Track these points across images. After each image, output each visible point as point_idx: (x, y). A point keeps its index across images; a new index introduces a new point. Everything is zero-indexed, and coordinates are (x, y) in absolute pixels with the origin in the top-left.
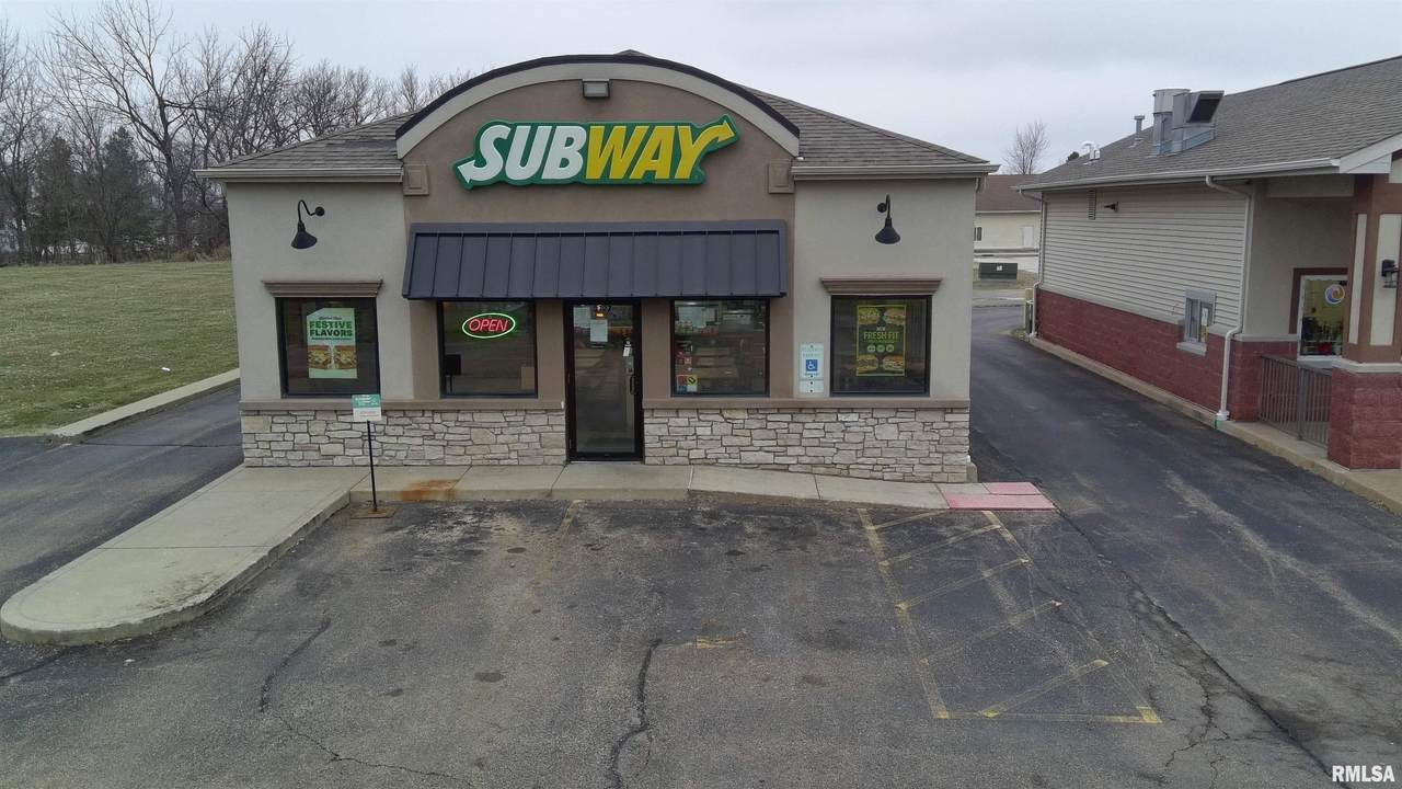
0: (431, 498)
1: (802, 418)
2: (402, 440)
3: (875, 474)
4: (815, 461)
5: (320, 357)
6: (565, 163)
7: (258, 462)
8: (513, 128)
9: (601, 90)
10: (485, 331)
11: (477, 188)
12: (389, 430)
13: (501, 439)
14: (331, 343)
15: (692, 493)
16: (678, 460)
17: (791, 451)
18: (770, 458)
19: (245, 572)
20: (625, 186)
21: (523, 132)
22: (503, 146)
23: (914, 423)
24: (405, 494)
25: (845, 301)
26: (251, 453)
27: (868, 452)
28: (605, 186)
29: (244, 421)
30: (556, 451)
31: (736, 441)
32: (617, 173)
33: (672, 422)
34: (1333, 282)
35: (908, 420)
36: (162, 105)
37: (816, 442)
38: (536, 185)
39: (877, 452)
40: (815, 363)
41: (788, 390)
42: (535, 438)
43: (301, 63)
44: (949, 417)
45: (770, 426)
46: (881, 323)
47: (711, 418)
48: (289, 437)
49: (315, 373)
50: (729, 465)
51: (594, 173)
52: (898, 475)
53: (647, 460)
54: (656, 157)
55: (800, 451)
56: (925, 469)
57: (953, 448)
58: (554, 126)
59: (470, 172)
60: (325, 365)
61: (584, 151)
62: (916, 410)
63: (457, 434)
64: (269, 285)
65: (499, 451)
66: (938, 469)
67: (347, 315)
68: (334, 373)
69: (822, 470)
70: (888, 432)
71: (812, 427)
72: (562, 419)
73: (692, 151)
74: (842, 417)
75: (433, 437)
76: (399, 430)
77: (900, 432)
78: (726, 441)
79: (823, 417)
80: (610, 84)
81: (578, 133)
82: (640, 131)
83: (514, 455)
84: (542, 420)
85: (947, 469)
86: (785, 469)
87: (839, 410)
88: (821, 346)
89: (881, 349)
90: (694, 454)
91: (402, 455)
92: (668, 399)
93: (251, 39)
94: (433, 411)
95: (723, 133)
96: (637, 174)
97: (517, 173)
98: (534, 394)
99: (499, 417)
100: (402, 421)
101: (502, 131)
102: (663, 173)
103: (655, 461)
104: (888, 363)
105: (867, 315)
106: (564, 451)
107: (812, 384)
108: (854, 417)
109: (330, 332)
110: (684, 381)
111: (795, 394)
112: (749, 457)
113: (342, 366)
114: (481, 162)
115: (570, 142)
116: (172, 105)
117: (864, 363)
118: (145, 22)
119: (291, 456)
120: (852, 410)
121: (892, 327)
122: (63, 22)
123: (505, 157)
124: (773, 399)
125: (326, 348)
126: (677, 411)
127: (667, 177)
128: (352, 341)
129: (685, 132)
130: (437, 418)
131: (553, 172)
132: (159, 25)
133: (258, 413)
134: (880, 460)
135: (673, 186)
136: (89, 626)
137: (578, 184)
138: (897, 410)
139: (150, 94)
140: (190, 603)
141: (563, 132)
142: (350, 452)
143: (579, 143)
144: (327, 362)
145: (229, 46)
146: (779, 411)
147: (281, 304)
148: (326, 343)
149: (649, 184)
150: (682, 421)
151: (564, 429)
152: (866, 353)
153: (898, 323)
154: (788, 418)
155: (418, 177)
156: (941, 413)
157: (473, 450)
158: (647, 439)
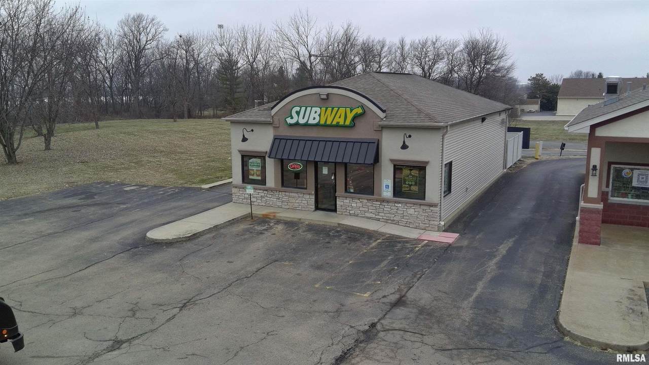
0: (270, 217)
1: (384, 204)
2: (271, 199)
3: (407, 225)
4: (388, 218)
5: (252, 173)
6: (314, 119)
7: (236, 201)
8: (301, 108)
9: (325, 97)
10: (294, 168)
11: (291, 125)
12: (268, 195)
13: (297, 201)
14: (255, 169)
15: (339, 224)
16: (346, 213)
17: (380, 214)
18: (374, 216)
19: (204, 231)
20: (331, 126)
21: (303, 109)
22: (298, 113)
23: (420, 209)
24: (263, 215)
25: (398, 167)
26: (234, 198)
27: (405, 217)
28: (325, 126)
29: (233, 189)
30: (311, 207)
31: (364, 209)
32: (329, 122)
33: (345, 201)
34: (627, 168)
35: (417, 208)
36: (310, 56)
37: (388, 212)
38: (306, 125)
39: (407, 218)
40: (388, 186)
41: (380, 195)
42: (306, 202)
43: (361, 37)
44: (431, 208)
45: (374, 205)
46: (411, 174)
47: (356, 201)
48: (243, 195)
49: (251, 177)
50: (361, 217)
51: (322, 122)
52: (413, 226)
53: (338, 212)
54: (340, 118)
55: (383, 214)
56: (422, 225)
57: (432, 219)
58: (312, 107)
59: (289, 121)
60: (253, 175)
61: (320, 115)
62: (420, 205)
63: (285, 199)
64: (240, 151)
65: (296, 205)
66: (428, 226)
67: (259, 161)
68: (255, 177)
69: (390, 221)
70: (411, 211)
71: (387, 207)
72: (314, 197)
73: (350, 116)
74: (396, 205)
75: (279, 199)
76: (270, 196)
77: (415, 212)
78: (361, 209)
79: (390, 204)
80: (328, 95)
81: (318, 109)
82: (336, 109)
83: (300, 207)
84: (308, 196)
85: (430, 226)
86: (378, 220)
87: (395, 202)
88: (390, 181)
89: (410, 183)
90: (351, 212)
91: (271, 203)
92: (343, 193)
93: (346, 27)
94: (279, 191)
95: (359, 111)
96: (334, 123)
97: (302, 121)
98: (306, 189)
99: (296, 195)
100: (271, 193)
101: (298, 109)
102: (342, 123)
103: (339, 213)
104: (413, 188)
105: (406, 172)
106: (314, 207)
107: (388, 193)
108: (400, 205)
109: (254, 165)
110: (350, 188)
111: (382, 195)
112: (367, 215)
113: (257, 176)
114: (292, 118)
115: (316, 112)
116: (314, 55)
117: (405, 187)
118: (306, 24)
119: (244, 200)
120: (399, 203)
121: (413, 176)
122: (277, 25)
123: (298, 116)
124: (375, 197)
125: (253, 170)
126: (346, 197)
127: (343, 124)
128: (260, 169)
129: (348, 110)
130: (280, 193)
131: (311, 122)
132: (312, 24)
133: (236, 187)
134: (409, 221)
135: (344, 127)
136: (161, 238)
137: (317, 125)
138: (414, 204)
139: (306, 53)
140: (185, 236)
141: (314, 109)
142: (258, 201)
143: (318, 113)
144: (254, 174)
145: (337, 31)
146: (377, 201)
147: (243, 157)
148: (254, 168)
149: (338, 126)
150: (347, 201)
151: (314, 200)
152: (406, 184)
153: (416, 175)
154: (379, 203)
155: (276, 122)
156: (429, 207)
157: (289, 204)
158: (337, 206)
